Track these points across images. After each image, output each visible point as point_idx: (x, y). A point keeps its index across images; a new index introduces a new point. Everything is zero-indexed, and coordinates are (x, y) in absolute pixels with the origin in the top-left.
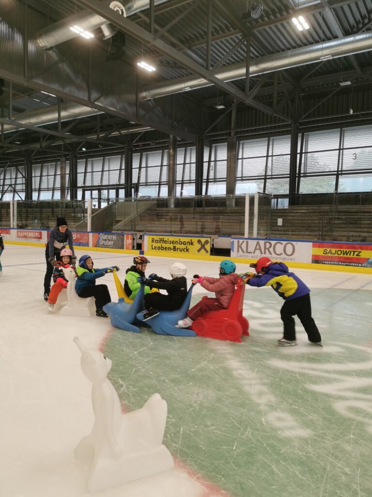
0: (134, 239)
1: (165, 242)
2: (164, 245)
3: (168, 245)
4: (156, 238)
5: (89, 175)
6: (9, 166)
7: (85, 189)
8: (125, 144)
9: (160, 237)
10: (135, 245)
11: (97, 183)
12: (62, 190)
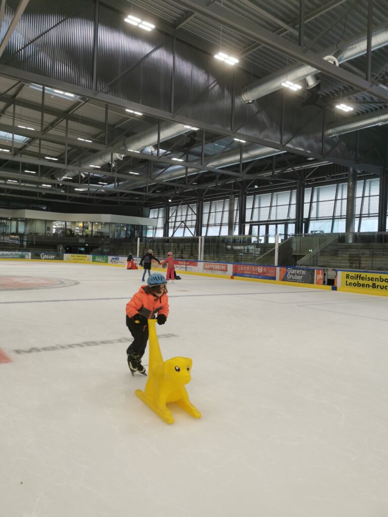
0: (325, 274)
1: (363, 278)
2: (361, 282)
3: (365, 282)
4: (352, 274)
5: (256, 211)
6: (182, 204)
7: (252, 224)
8: (297, 179)
9: (357, 273)
10: (326, 281)
11: (264, 218)
12: (231, 225)
